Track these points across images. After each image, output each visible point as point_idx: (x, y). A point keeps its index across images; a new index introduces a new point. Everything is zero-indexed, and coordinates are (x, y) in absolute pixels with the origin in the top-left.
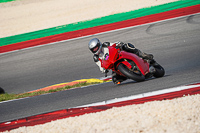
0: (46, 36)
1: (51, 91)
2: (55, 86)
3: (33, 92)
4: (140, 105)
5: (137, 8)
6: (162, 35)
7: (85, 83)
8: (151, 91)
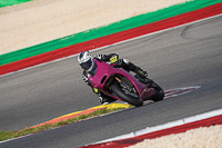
0: (48, 50)
1: (60, 124)
2: (65, 117)
3: (36, 127)
4: (180, 135)
5: (167, 6)
6: (203, 39)
7: (104, 110)
8: (194, 115)
